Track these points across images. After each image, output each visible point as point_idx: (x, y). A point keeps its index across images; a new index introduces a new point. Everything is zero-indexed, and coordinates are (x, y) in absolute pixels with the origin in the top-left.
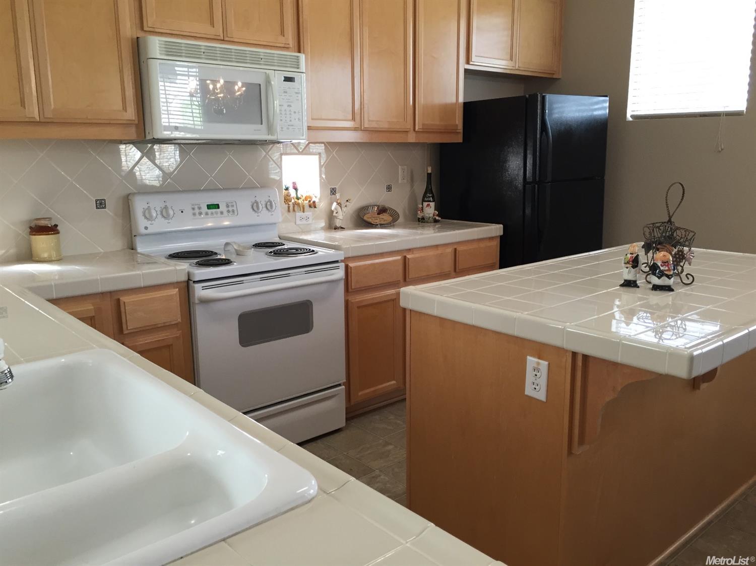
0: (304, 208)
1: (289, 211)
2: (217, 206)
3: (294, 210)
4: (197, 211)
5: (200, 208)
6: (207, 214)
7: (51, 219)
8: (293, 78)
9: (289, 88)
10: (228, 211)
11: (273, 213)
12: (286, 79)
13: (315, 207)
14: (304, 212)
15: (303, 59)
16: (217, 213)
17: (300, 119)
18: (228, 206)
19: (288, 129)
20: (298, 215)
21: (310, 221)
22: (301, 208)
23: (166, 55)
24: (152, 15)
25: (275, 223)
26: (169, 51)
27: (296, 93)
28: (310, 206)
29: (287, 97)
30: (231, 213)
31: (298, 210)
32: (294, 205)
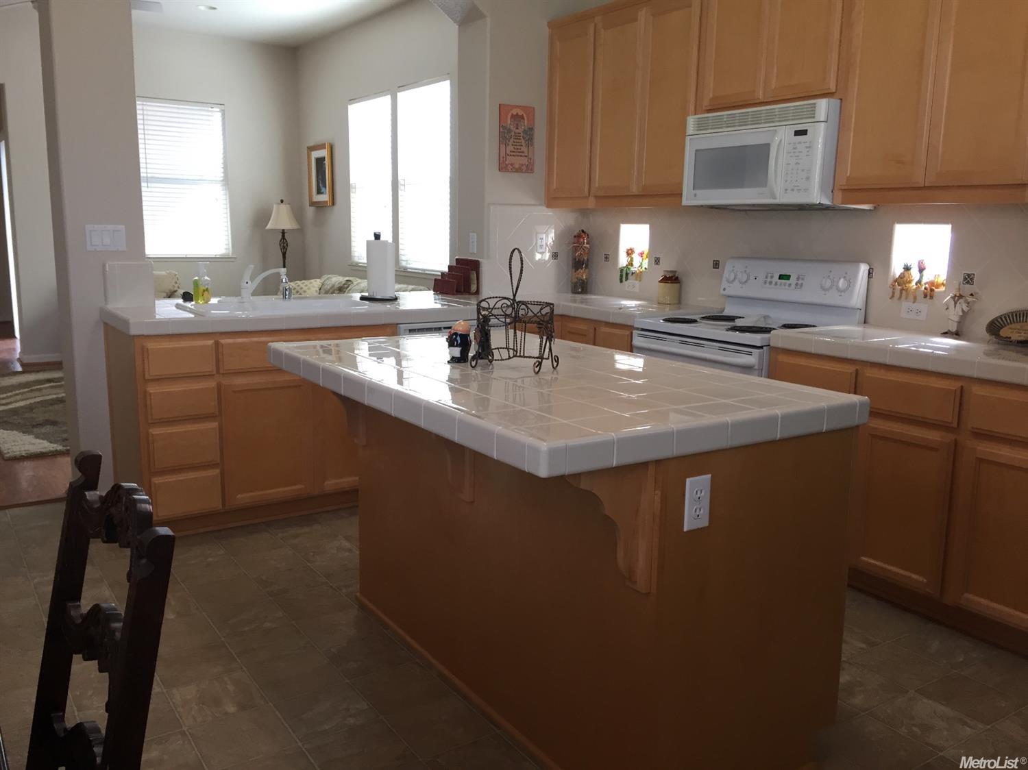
0: (915, 298)
1: (893, 296)
3: (900, 298)
4: (769, 280)
5: (772, 277)
6: (776, 284)
7: (675, 272)
8: (804, 132)
9: (800, 143)
10: (797, 284)
11: (843, 294)
12: (798, 133)
13: (931, 297)
14: (914, 302)
15: (822, 105)
16: (785, 285)
17: (808, 178)
18: (798, 279)
19: (793, 190)
20: (906, 305)
21: (923, 317)
22: (911, 297)
23: (698, 130)
24: (709, 94)
25: (846, 308)
26: (701, 126)
27: (807, 147)
28: (925, 296)
29: (797, 154)
30: (799, 287)
31: (906, 298)
32: (902, 290)
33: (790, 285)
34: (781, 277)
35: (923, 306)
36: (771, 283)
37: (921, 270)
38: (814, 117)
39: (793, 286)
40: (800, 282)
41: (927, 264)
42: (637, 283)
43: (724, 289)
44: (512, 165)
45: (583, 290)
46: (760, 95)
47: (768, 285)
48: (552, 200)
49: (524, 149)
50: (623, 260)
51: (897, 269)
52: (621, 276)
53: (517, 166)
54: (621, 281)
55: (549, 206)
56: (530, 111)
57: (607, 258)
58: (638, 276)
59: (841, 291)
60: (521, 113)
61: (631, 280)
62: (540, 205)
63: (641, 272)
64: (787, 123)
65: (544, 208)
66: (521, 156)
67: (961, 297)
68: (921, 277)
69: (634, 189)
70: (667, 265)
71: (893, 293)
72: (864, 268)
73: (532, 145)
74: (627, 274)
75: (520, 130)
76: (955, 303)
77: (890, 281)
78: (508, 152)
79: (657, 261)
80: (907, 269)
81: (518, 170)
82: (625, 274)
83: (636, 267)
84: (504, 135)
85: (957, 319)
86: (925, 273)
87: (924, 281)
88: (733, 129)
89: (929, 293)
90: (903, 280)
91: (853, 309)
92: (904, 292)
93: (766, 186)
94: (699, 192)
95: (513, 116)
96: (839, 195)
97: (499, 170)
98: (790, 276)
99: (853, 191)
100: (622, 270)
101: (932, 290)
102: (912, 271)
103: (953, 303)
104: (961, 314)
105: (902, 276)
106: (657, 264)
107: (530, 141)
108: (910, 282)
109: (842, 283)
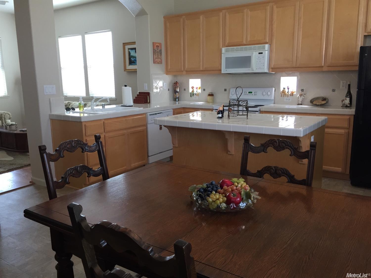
0: (288, 96)
2: (251, 92)
3: (284, 96)
4: (245, 93)
5: (246, 93)
6: (248, 95)
7: (212, 93)
8: (262, 53)
9: (260, 56)
10: (254, 94)
11: (269, 96)
12: (259, 53)
13: (293, 95)
14: (288, 97)
15: (267, 46)
16: (251, 94)
17: (263, 65)
18: (255, 93)
19: (259, 69)
20: (285, 98)
21: (290, 101)
22: (287, 96)
23: (226, 52)
24: (227, 42)
25: (270, 100)
26: (227, 51)
27: (263, 57)
28: (291, 95)
29: (260, 59)
30: (255, 95)
31: (286, 96)
32: (284, 94)
33: (252, 95)
34: (249, 93)
35: (290, 98)
36: (246, 94)
37: (288, 89)
38: (264, 49)
39: (253, 95)
40: (255, 94)
41: (289, 87)
42: (197, 97)
43: (231, 97)
44: (157, 61)
45: (178, 100)
46: (245, 42)
47: (245, 95)
48: (167, 72)
49: (160, 56)
50: (191, 90)
51: (282, 89)
52: (191, 95)
53: (158, 62)
54: (191, 96)
55: (166, 74)
56: (160, 44)
57: (185, 90)
58: (197, 95)
59: (269, 95)
60: (158, 45)
61: (195, 96)
62: (164, 74)
63: (198, 94)
64: (256, 50)
65: (165, 75)
66: (159, 59)
67: (302, 95)
68: (288, 91)
69: (201, 69)
70: (208, 91)
71: (282, 95)
72: (274, 89)
73: (162, 55)
74: (193, 94)
75: (158, 50)
76: (301, 97)
77: (280, 92)
78: (156, 57)
79: (204, 90)
80: (284, 89)
81: (158, 63)
82: (192, 94)
83: (195, 92)
84: (154, 52)
85: (301, 100)
86: (289, 89)
87: (289, 91)
88: (242, 51)
89: (292, 94)
90: (284, 92)
91: (272, 100)
92: (285, 95)
93: (250, 68)
94: (228, 70)
95: (156, 46)
96: (271, 70)
97: (154, 63)
98: (252, 92)
99: (273, 69)
100: (191, 93)
101: (293, 94)
102: (285, 89)
103: (300, 97)
104: (302, 99)
105: (283, 91)
106: (204, 91)
107: (161, 53)
108: (286, 92)
109: (269, 93)
